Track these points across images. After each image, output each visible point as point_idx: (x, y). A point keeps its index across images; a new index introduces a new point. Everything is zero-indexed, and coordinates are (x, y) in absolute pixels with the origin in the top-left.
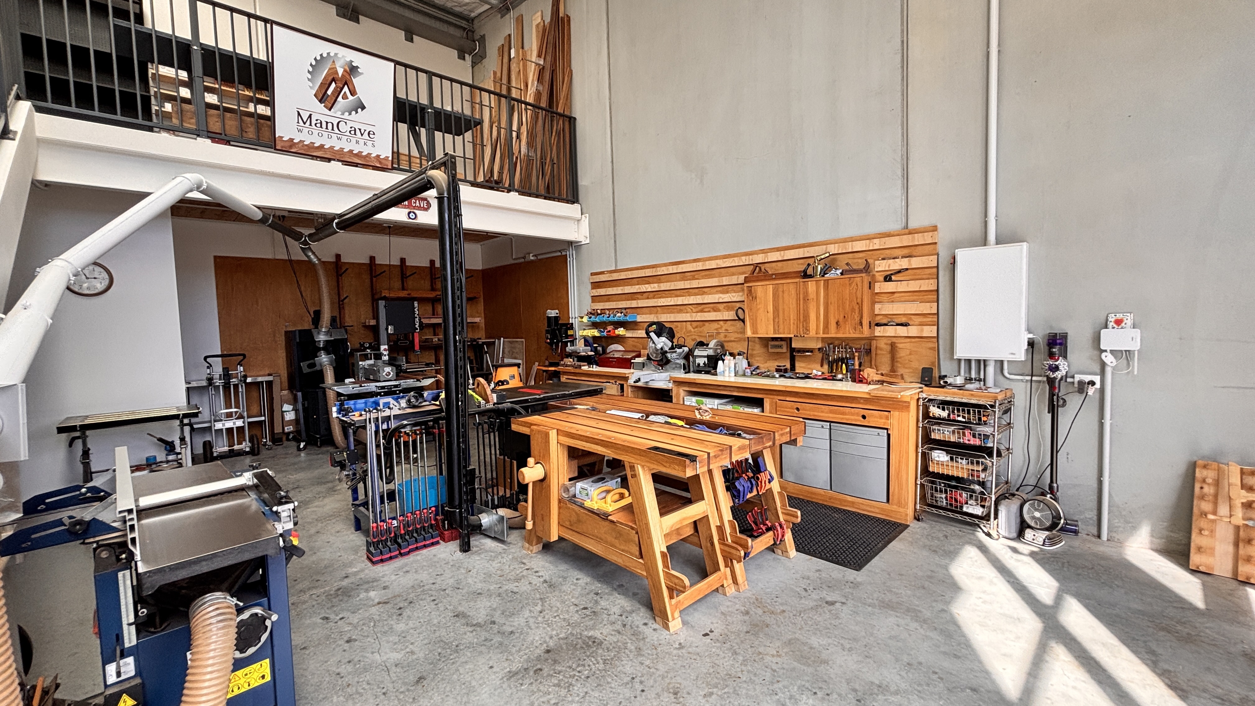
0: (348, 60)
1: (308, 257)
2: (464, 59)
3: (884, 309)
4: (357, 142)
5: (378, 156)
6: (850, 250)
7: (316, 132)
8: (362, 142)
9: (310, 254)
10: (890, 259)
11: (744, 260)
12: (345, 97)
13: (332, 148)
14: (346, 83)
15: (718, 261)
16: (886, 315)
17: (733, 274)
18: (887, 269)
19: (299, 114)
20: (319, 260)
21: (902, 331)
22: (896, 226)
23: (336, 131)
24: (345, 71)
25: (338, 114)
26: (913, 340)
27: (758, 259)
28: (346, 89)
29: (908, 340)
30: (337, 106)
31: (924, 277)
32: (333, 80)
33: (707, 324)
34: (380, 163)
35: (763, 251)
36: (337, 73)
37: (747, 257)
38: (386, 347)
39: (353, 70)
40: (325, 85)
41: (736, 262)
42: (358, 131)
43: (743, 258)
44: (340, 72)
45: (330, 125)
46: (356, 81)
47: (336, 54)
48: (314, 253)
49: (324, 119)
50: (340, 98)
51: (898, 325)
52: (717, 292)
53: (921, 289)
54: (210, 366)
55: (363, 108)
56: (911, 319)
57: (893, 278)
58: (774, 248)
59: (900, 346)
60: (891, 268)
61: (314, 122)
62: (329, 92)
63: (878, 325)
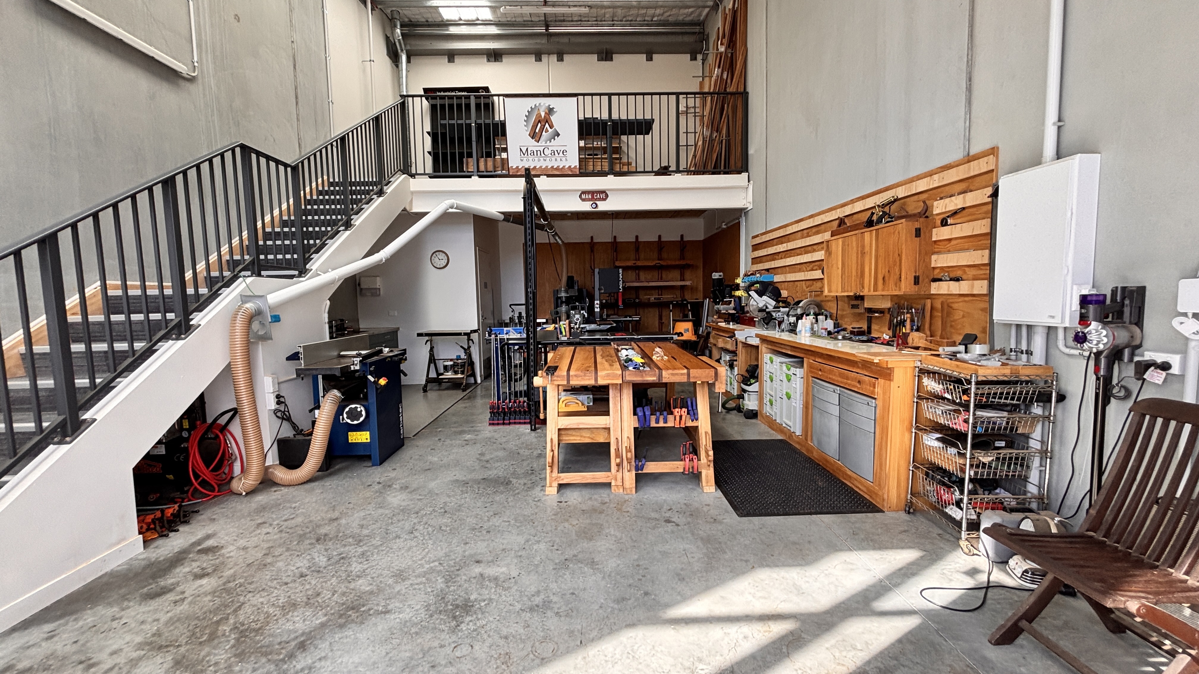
0: (547, 105)
1: (556, 240)
2: (695, 59)
3: (939, 261)
4: (556, 160)
5: (570, 167)
6: (914, 192)
7: (531, 159)
8: (559, 159)
9: (557, 238)
10: (947, 197)
11: (839, 213)
12: (547, 131)
13: (541, 167)
14: (547, 121)
15: (822, 216)
16: (942, 268)
17: (831, 229)
18: (944, 211)
19: (521, 150)
20: (563, 242)
21: (954, 288)
22: (958, 155)
23: (543, 155)
24: (546, 113)
25: (543, 144)
26: (967, 299)
27: (847, 211)
28: (547, 125)
29: (962, 299)
30: (542, 138)
31: (980, 216)
32: (539, 121)
33: (815, 283)
34: (572, 171)
35: (852, 202)
36: (541, 116)
37: (841, 209)
38: (598, 302)
39: (550, 111)
40: (535, 126)
41: (834, 215)
42: (556, 152)
43: (839, 211)
44: (543, 114)
45: (539, 152)
46: (553, 118)
47: (540, 104)
48: (559, 238)
49: (535, 149)
50: (544, 133)
51: (951, 280)
52: (812, 251)
53: (974, 234)
54: (513, 311)
55: (558, 135)
56: (965, 272)
57: (949, 221)
58: (859, 197)
59: (955, 306)
60: (947, 210)
61: (529, 152)
62: (537, 131)
63: (935, 280)
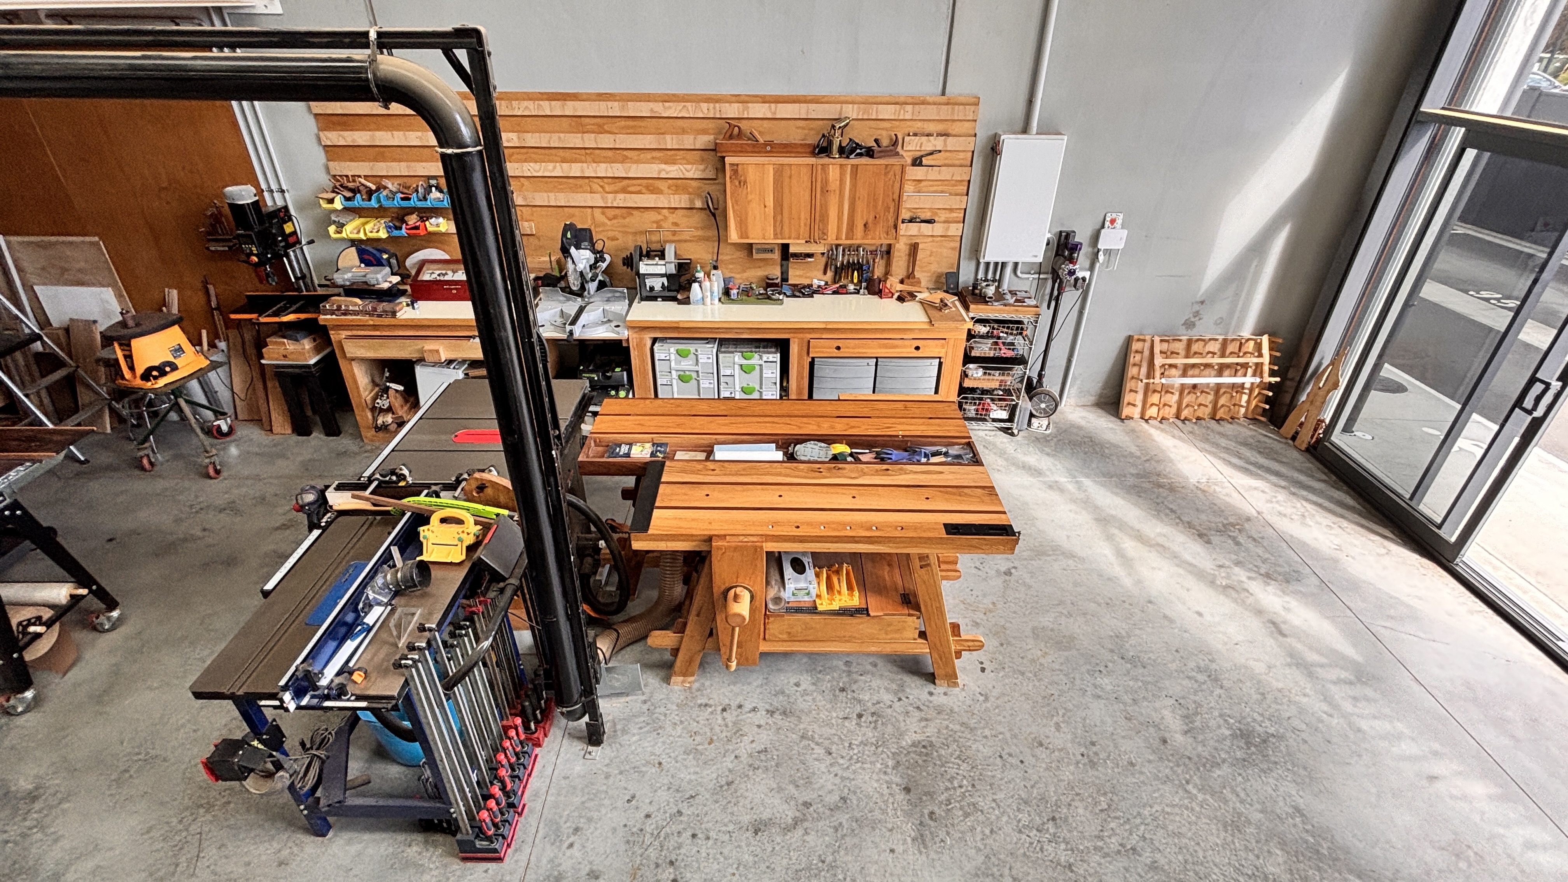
3: (911, 201)
6: (874, 117)
10: (923, 135)
11: (705, 109)
15: (652, 105)
16: (912, 210)
17: (684, 131)
18: (917, 149)
21: (926, 228)
22: (932, 90)
26: (936, 239)
27: (732, 111)
29: (932, 240)
31: (956, 162)
33: (635, 212)
35: (738, 99)
37: (712, 105)
41: (690, 110)
43: (704, 106)
51: (923, 221)
52: (653, 160)
53: (952, 178)
56: (938, 215)
57: (923, 161)
58: (757, 96)
59: (921, 246)
60: (922, 149)
63: (903, 221)
